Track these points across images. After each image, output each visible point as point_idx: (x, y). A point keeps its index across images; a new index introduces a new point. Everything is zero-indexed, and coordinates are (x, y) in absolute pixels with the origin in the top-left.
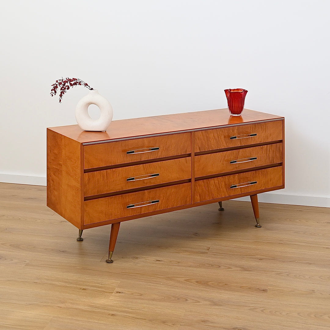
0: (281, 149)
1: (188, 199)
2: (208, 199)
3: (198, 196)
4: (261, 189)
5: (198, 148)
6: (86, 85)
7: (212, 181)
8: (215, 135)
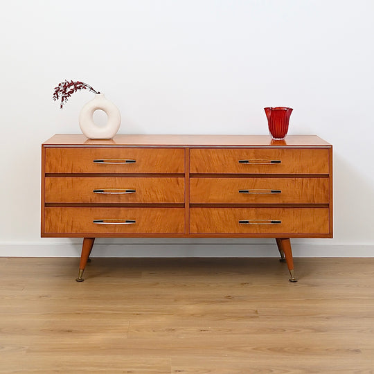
0: (327, 186)
1: (180, 227)
2: (208, 231)
3: (195, 226)
4: (292, 232)
5: (195, 168)
6: (92, 89)
7: (215, 211)
8: (220, 157)
